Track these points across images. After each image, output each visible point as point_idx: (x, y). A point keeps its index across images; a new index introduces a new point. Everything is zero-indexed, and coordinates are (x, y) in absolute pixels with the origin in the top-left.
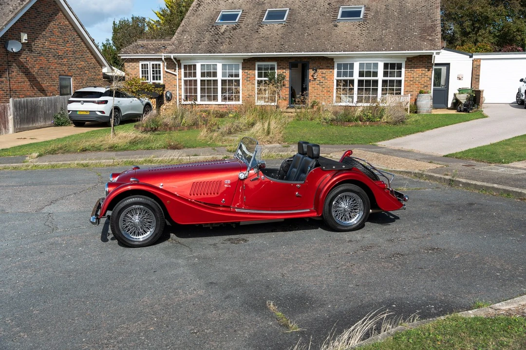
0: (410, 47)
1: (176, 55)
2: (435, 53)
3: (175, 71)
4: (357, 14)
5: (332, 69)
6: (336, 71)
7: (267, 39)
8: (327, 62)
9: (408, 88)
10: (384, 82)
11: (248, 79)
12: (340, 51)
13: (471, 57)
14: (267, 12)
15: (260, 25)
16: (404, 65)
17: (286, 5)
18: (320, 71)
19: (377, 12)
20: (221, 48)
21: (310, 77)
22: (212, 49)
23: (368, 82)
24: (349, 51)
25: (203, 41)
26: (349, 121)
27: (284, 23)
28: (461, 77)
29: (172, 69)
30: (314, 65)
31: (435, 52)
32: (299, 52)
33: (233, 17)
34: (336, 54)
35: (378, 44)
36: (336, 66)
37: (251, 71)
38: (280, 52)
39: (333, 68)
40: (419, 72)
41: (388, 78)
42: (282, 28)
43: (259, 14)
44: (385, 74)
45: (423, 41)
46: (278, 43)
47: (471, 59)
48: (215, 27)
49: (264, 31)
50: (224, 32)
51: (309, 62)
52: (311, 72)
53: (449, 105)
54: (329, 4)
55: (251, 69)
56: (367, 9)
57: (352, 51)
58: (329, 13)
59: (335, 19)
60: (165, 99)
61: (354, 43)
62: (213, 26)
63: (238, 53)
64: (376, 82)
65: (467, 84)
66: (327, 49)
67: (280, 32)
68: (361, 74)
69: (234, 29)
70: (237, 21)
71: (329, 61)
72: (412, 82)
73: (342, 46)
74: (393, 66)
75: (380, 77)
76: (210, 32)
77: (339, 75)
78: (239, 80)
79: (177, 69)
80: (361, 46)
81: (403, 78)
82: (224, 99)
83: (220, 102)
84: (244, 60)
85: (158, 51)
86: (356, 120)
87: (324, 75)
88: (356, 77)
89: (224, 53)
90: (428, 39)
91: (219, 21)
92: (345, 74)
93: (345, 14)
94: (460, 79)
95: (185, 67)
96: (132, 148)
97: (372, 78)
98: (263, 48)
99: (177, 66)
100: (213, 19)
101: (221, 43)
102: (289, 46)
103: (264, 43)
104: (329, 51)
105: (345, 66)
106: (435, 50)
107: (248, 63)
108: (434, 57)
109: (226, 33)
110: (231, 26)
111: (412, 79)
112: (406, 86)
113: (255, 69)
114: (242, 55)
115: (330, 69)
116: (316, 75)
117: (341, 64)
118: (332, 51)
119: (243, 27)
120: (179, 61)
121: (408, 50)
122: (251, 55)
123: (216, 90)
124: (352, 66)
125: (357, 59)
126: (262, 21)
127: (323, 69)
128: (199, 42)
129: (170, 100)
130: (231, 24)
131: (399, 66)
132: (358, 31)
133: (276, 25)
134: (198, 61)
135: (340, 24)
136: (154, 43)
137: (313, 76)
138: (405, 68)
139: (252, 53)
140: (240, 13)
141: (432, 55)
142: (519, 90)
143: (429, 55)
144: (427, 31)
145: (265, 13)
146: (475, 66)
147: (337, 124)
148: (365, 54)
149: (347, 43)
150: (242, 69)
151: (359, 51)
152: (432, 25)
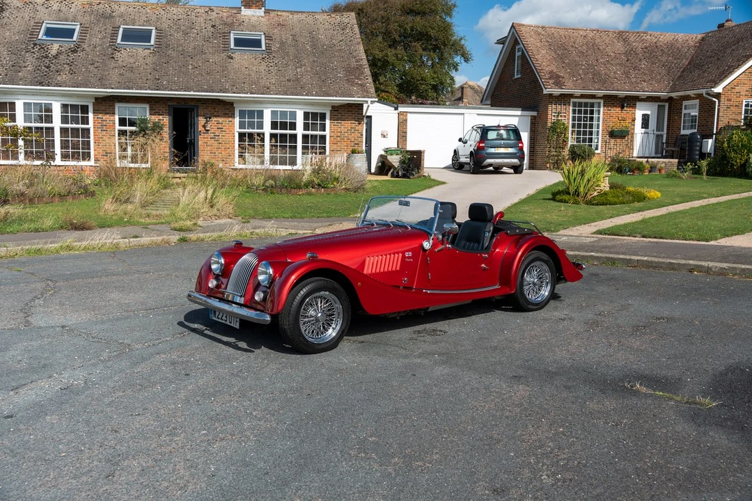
0: (337, 92)
2: (369, 102)
4: (257, 43)
5: (231, 117)
6: (237, 120)
7: (131, 69)
8: (224, 108)
9: (335, 147)
10: (305, 137)
11: (102, 127)
12: (245, 93)
13: (396, 109)
14: (121, 30)
15: (116, 49)
16: (328, 116)
17: (148, 22)
18: (215, 119)
19: (282, 43)
20: (59, 78)
21: (201, 128)
22: (43, 78)
23: (283, 136)
24: (258, 94)
25: (25, 67)
26: (299, 187)
27: (152, 49)
28: (385, 134)
30: (206, 111)
31: (369, 100)
32: (185, 91)
33: (69, 33)
34: (240, 97)
35: (295, 86)
36: (237, 113)
37: (108, 116)
38: (157, 90)
39: (233, 116)
40: (347, 125)
41: (310, 132)
42: (151, 55)
43: (109, 31)
44: (306, 127)
45: (352, 85)
46: (149, 77)
47: (397, 112)
48: (40, 46)
49: (122, 57)
50: (57, 55)
51: (198, 106)
52: (202, 120)
53: (373, 170)
54: (213, 26)
55: (107, 114)
56: (268, 37)
57: (262, 94)
58: (215, 38)
59: (226, 48)
61: (263, 82)
62: (35, 44)
63: (90, 87)
64: (294, 137)
65: (392, 143)
66: (226, 89)
67: (149, 61)
68: (274, 125)
69: (74, 51)
70: (75, 38)
71: (228, 107)
72: (339, 139)
73: (246, 86)
74: (315, 115)
75: (300, 131)
76: (33, 52)
77: (242, 125)
78: (88, 130)
80: (272, 87)
81: (327, 133)
82: (65, 157)
83: (58, 161)
84: (97, 99)
86: (306, 186)
87: (220, 126)
88: (267, 130)
89: (66, 87)
90: (357, 84)
91: (44, 38)
92: (251, 125)
93: (239, 42)
94: (384, 137)
97: (288, 132)
98: (129, 82)
100: (33, 33)
101: (57, 71)
102: (169, 82)
103: (128, 75)
104: (229, 92)
105: (251, 113)
106: (369, 98)
107: (105, 104)
108: (368, 106)
109: (62, 57)
110: (66, 46)
111: (339, 134)
112: (332, 143)
113: (114, 113)
114: (96, 92)
115: (229, 117)
116: (209, 126)
117: (245, 111)
118: (234, 93)
119: (87, 50)
121: (336, 96)
122: (112, 92)
123: (51, 144)
124: (261, 114)
125: (268, 105)
126: (116, 42)
127: (218, 116)
128: (16, 67)
130: (67, 43)
131: (323, 117)
132: (263, 67)
133: (140, 50)
134: (20, 97)
135: (236, 56)
137: (204, 126)
138: (331, 120)
139: (112, 88)
140: (78, 28)
141: (362, 104)
142: (456, 152)
143: (359, 104)
144: (353, 73)
145: (118, 31)
146: (401, 121)
147: (281, 191)
148: (280, 98)
149: (253, 83)
150: (94, 113)
151: (271, 94)
152: (357, 65)
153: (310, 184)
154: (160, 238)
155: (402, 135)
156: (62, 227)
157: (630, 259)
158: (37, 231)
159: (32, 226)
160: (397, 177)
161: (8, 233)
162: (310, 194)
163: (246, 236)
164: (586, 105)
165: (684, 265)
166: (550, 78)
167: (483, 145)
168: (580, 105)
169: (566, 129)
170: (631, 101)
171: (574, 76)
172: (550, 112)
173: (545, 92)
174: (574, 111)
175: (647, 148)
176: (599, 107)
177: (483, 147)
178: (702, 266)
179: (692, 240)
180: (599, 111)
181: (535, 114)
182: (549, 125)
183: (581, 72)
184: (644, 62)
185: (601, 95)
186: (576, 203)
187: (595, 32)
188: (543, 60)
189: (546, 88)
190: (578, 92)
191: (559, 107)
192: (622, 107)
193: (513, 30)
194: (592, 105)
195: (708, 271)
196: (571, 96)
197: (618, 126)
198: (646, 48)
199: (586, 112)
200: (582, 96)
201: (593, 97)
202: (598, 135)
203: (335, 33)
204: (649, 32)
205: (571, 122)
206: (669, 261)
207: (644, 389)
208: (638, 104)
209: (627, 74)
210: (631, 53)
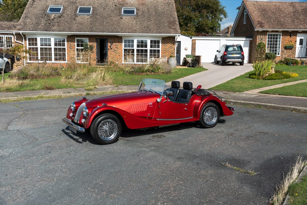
0: (164, 32)
1: (24, 31)
2: (177, 36)
3: (22, 42)
4: (132, 12)
5: (121, 43)
6: (123, 44)
7: (82, 24)
8: (118, 39)
9: (163, 54)
10: (151, 51)
11: (70, 47)
12: (126, 33)
13: (191, 38)
14: (79, 8)
15: (76, 16)
16: (161, 42)
17: (90, 4)
18: (115, 44)
19: (143, 12)
20: (53, 28)
21: (109, 47)
22: (47, 28)
23: (142, 50)
24: (132, 33)
25: (41, 24)
27: (90, 15)
28: (186, 49)
29: (20, 40)
30: (111, 40)
31: (177, 35)
32: (102, 32)
33: (58, 10)
34: (124, 34)
35: (147, 30)
36: (123, 41)
37: (72, 43)
38: (91, 32)
39: (122, 42)
40: (169, 45)
41: (153, 49)
42: (90, 18)
43: (74, 9)
44: (151, 47)
45: (170, 29)
46: (89, 27)
47: (191, 39)
48: (47, 15)
49: (79, 19)
50: (53, 19)
51: (108, 38)
52: (109, 44)
53: (181, 64)
54: (115, 5)
55: (72, 42)
56: (137, 10)
57: (133, 33)
58: (116, 10)
59: (120, 14)
60: (15, 59)
61: (134, 28)
62: (45, 15)
63: (65, 32)
64: (146, 51)
65: (189, 52)
66: (119, 31)
67: (89, 20)
68: (138, 46)
69: (60, 17)
70: (61, 12)
71: (120, 38)
72: (165, 51)
73: (127, 30)
74: (155, 42)
75: (149, 48)
76: (44, 18)
77: (125, 46)
78: (65, 49)
79: (24, 40)
80: (138, 30)
81: (160, 49)
82: (56, 59)
83: (53, 61)
84: (68, 36)
85: (10, 29)
87: (117, 46)
88: (135, 48)
89: (56, 31)
90: (173, 28)
91: (49, 12)
92: (129, 46)
93: (125, 12)
94: (186, 50)
95: (29, 40)
96: (22, 90)
97: (144, 48)
98: (80, 29)
99: (24, 39)
100: (45, 10)
101: (53, 25)
102: (96, 29)
103: (80, 26)
104: (120, 33)
105: (129, 41)
106: (177, 34)
107: (71, 38)
108: (177, 37)
109: (55, 20)
110: (57, 15)
111: (165, 49)
112: (162, 53)
113: (75, 42)
114: (67, 33)
115: (120, 43)
116: (112, 46)
117: (127, 40)
118: (122, 33)
119: (65, 16)
120: (25, 35)
121: (164, 34)
122: (74, 33)
123: (50, 54)
124: (133, 41)
125: (136, 38)
126: (76, 13)
127: (116, 42)
128: (38, 24)
129: (19, 60)
130: (58, 14)
131: (158, 42)
132: (134, 22)
133: (86, 16)
134: (39, 36)
135: (124, 17)
136: (6, 24)
137: (110, 47)
138: (162, 43)
139: (74, 32)
140: (62, 8)
142: (216, 56)
143: (174, 37)
144: (171, 24)
145: (78, 8)
146: (193, 43)
147: (136, 73)
148: (140, 35)
149: (130, 28)
150: (67, 42)
151: (137, 33)
152: (173, 20)
153: (148, 70)
154: (79, 93)
155: (194, 49)
156: (43, 89)
157: (267, 105)
158: (33, 90)
159: (31, 88)
160: (190, 67)
161: (22, 91)
162: (147, 75)
163: (114, 93)
164: (274, 35)
166: (258, 24)
167: (226, 53)
168: (271, 35)
169: (265, 46)
170: (294, 33)
171: (269, 23)
172: (258, 39)
173: (255, 30)
174: (269, 38)
175: (301, 54)
176: (280, 36)
178: (297, 109)
179: (300, 96)
180: (280, 38)
181: (251, 39)
182: (257, 44)
183: (272, 21)
184: (302, 16)
185: (281, 31)
186: (258, 79)
187: (280, 3)
188: (255, 16)
189: (256, 28)
190: (270, 30)
191: (262, 36)
192: (291, 36)
193: (243, 3)
194: (277, 35)
195: (299, 111)
196: (267, 31)
197: (288, 44)
198: (303, 9)
199: (274, 38)
200: (272, 31)
201: (277, 32)
202: (279, 48)
203: (165, 7)
204: (305, 2)
205: (267, 43)
207: (229, 166)
208: (298, 34)
209: (293, 21)
210: (295, 12)
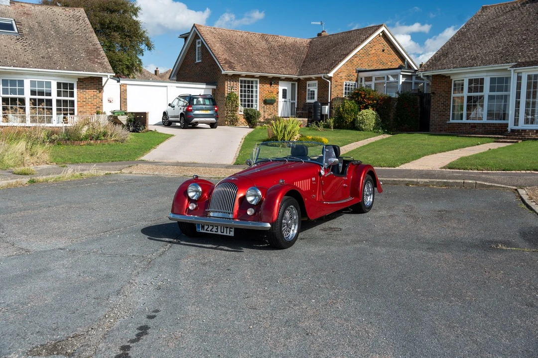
0: (83, 68)
6: (1, 87)
9: (81, 109)
10: (58, 101)
12: (8, 66)
13: (118, 81)
16: (75, 86)
23: (41, 101)
24: (20, 67)
26: (80, 140)
28: (111, 100)
31: (108, 75)
34: (5, 69)
35: (48, 62)
36: (1, 82)
40: (91, 93)
41: (62, 98)
44: (59, 94)
45: (93, 63)
47: (119, 84)
56: (18, 23)
57: (23, 67)
61: (22, 58)
64: (49, 102)
65: (116, 106)
68: (33, 93)
72: (84, 103)
73: (8, 60)
74: (65, 85)
75: (54, 97)
77: (5, 92)
80: (31, 62)
81: (75, 99)
86: (86, 138)
88: (27, 96)
90: (97, 62)
92: (13, 92)
94: (110, 102)
97: (45, 97)
105: (13, 83)
106: (108, 73)
108: (108, 79)
111: (84, 100)
112: (79, 106)
117: (8, 80)
121: (83, 71)
124: (21, 83)
125: (28, 76)
131: (72, 86)
132: (19, 46)
138: (77, 89)
141: (102, 78)
142: (165, 114)
143: (99, 77)
144: (92, 54)
146: (122, 90)
147: (66, 143)
148: (37, 71)
149: (12, 59)
151: (31, 68)
152: (94, 48)
153: (91, 137)
155: (123, 101)
162: (90, 144)
163: (77, 177)
164: (249, 82)
165: (403, 181)
166: (225, 63)
167: (191, 108)
168: (245, 82)
169: (237, 98)
170: (274, 81)
171: (240, 63)
172: (226, 87)
173: (223, 72)
174: (241, 86)
175: (286, 111)
176: (257, 84)
177: (191, 110)
179: (385, 167)
180: (256, 87)
181: (215, 87)
182: (226, 95)
183: (244, 59)
184: (280, 55)
185: (258, 76)
186: (283, 146)
187: (247, 34)
188: (218, 50)
189: (224, 70)
190: (244, 73)
191: (232, 83)
192: (271, 84)
193: (194, 28)
194: (252, 82)
195: (417, 184)
196: (239, 76)
197: (269, 97)
198: (280, 46)
199: (249, 87)
200: (247, 76)
201: (253, 77)
202: (256, 102)
203: (71, 22)
204: (280, 36)
205: (240, 93)
206: (393, 179)
207: (504, 248)
208: (280, 82)
209: (271, 62)
210: (271, 48)
